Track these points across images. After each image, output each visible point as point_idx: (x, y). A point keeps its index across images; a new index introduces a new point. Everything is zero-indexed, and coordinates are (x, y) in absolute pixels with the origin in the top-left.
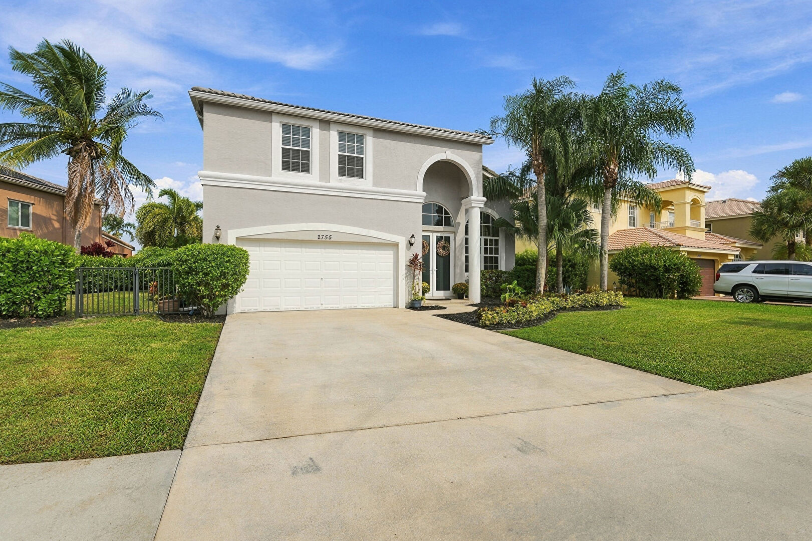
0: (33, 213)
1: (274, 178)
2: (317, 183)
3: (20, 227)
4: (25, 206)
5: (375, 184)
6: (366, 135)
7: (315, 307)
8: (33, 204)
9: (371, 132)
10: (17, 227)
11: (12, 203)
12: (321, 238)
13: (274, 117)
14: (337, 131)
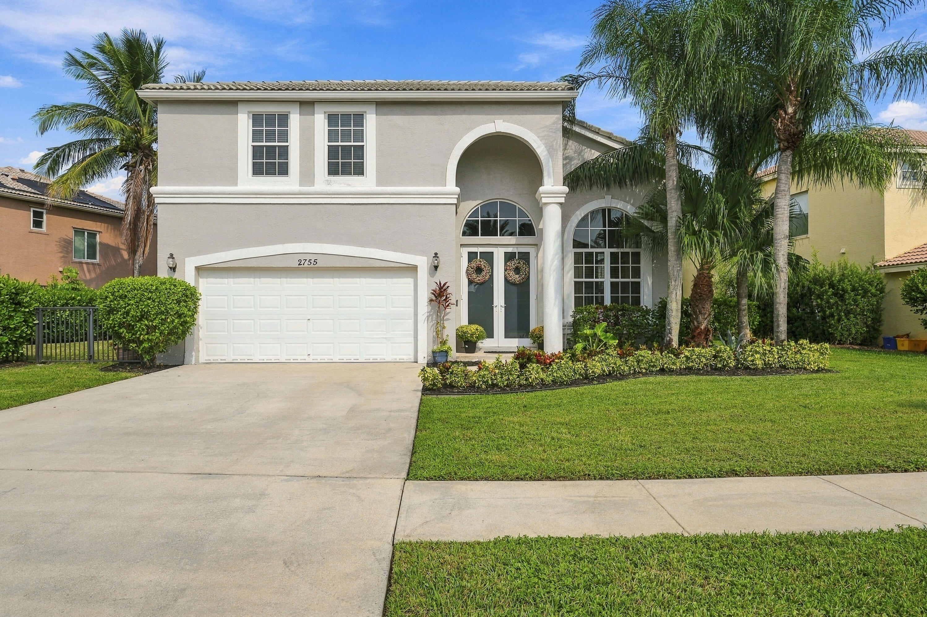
0: (100, 243)
1: (241, 187)
2: (296, 188)
3: (86, 260)
4: (92, 235)
5: (380, 182)
6: (366, 112)
7: (300, 358)
8: (99, 232)
9: (373, 108)
10: (83, 261)
11: (79, 232)
12: (302, 263)
13: (240, 107)
14: (325, 113)
